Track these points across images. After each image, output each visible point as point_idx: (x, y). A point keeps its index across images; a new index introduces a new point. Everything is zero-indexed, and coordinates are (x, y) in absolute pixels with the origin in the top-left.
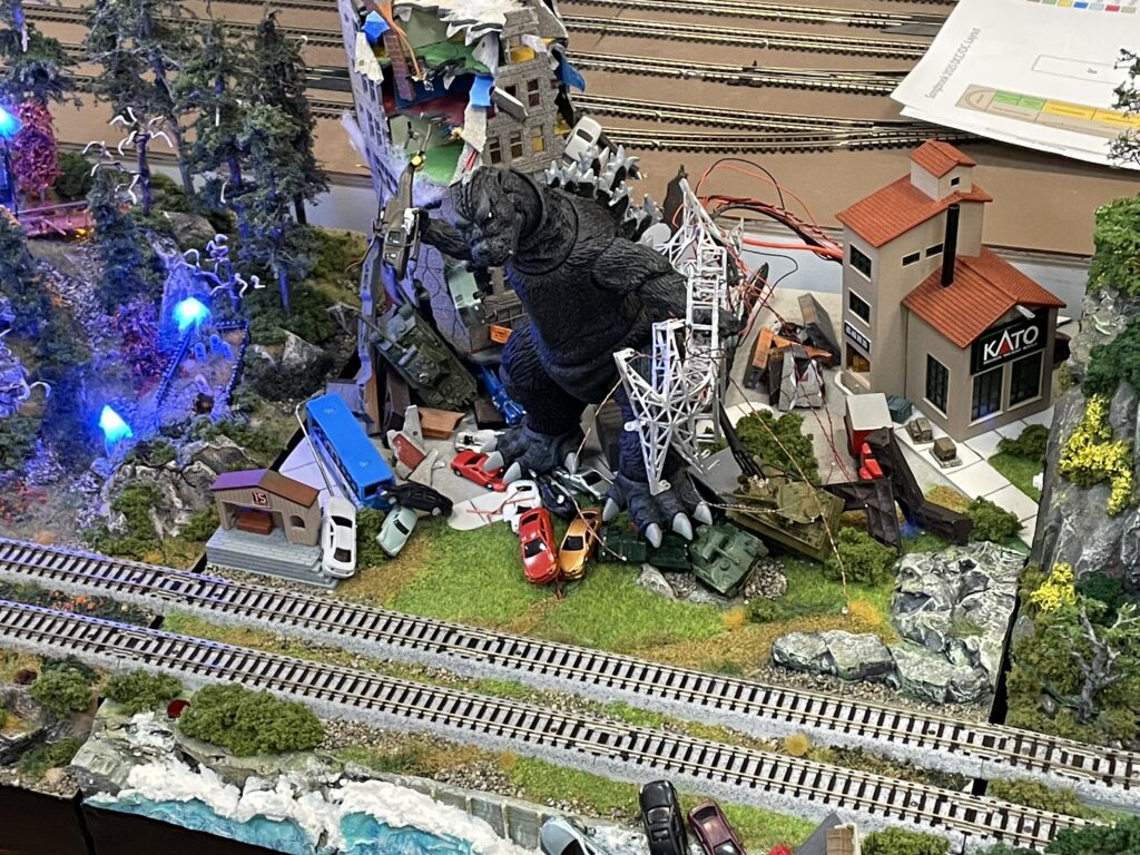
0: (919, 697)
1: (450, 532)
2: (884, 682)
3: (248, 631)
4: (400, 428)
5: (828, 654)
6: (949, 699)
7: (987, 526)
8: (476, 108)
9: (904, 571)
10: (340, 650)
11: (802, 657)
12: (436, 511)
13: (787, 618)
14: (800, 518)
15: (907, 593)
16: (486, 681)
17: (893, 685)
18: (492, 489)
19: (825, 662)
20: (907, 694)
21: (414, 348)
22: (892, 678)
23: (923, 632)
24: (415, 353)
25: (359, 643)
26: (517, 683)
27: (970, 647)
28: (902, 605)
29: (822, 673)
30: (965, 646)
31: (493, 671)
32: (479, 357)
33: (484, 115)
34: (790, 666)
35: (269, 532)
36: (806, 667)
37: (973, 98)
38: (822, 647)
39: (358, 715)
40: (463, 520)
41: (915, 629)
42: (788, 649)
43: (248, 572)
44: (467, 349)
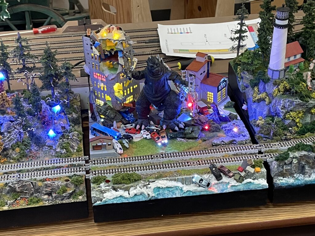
0: (241, 144)
1: (135, 142)
2: (233, 144)
4: (113, 126)
5: (223, 141)
6: (246, 143)
9: (224, 127)
11: (219, 143)
12: (131, 139)
13: (209, 139)
15: (228, 130)
17: (235, 143)
18: (137, 134)
19: (223, 143)
20: (239, 144)
21: (109, 111)
23: (234, 135)
26: (170, 160)
28: (227, 132)
29: (223, 145)
30: (242, 135)
32: (122, 110)
33: (122, 58)
34: (216, 145)
35: (101, 149)
37: (175, 51)
38: (221, 141)
40: (135, 140)
41: (232, 135)
42: (216, 142)
44: (119, 109)
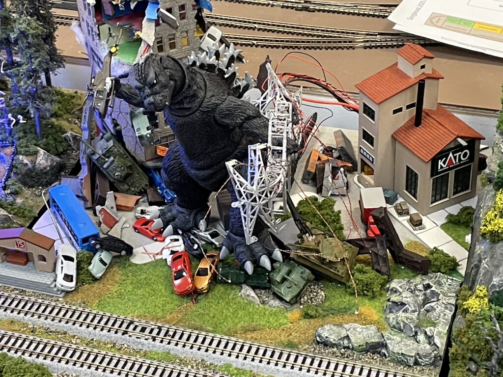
0: (400, 362)
1: (131, 265)
2: (379, 353)
3: (12, 322)
4: (103, 204)
5: (347, 337)
6: (416, 363)
7: (439, 264)
8: (150, 20)
9: (392, 290)
10: (65, 333)
11: (333, 339)
12: (123, 253)
13: (324, 316)
14: (333, 259)
15: (393, 302)
16: (150, 352)
17: (385, 355)
18: (156, 240)
19: (346, 342)
20: (392, 360)
21: (112, 158)
22: (384, 351)
23: (402, 325)
24: (113, 161)
25: (77, 329)
26: (168, 353)
27: (428, 333)
28: (390, 309)
29: (344, 348)
30: (426, 333)
31: (154, 346)
32: (150, 164)
33: (153, 24)
34: (326, 344)
35: (25, 264)
36: (335, 344)
37: (434, 20)
38: (344, 333)
39: (75, 371)
40: (140, 258)
41: (398, 323)
42: (325, 334)
43: (13, 287)
44: (143, 159)
